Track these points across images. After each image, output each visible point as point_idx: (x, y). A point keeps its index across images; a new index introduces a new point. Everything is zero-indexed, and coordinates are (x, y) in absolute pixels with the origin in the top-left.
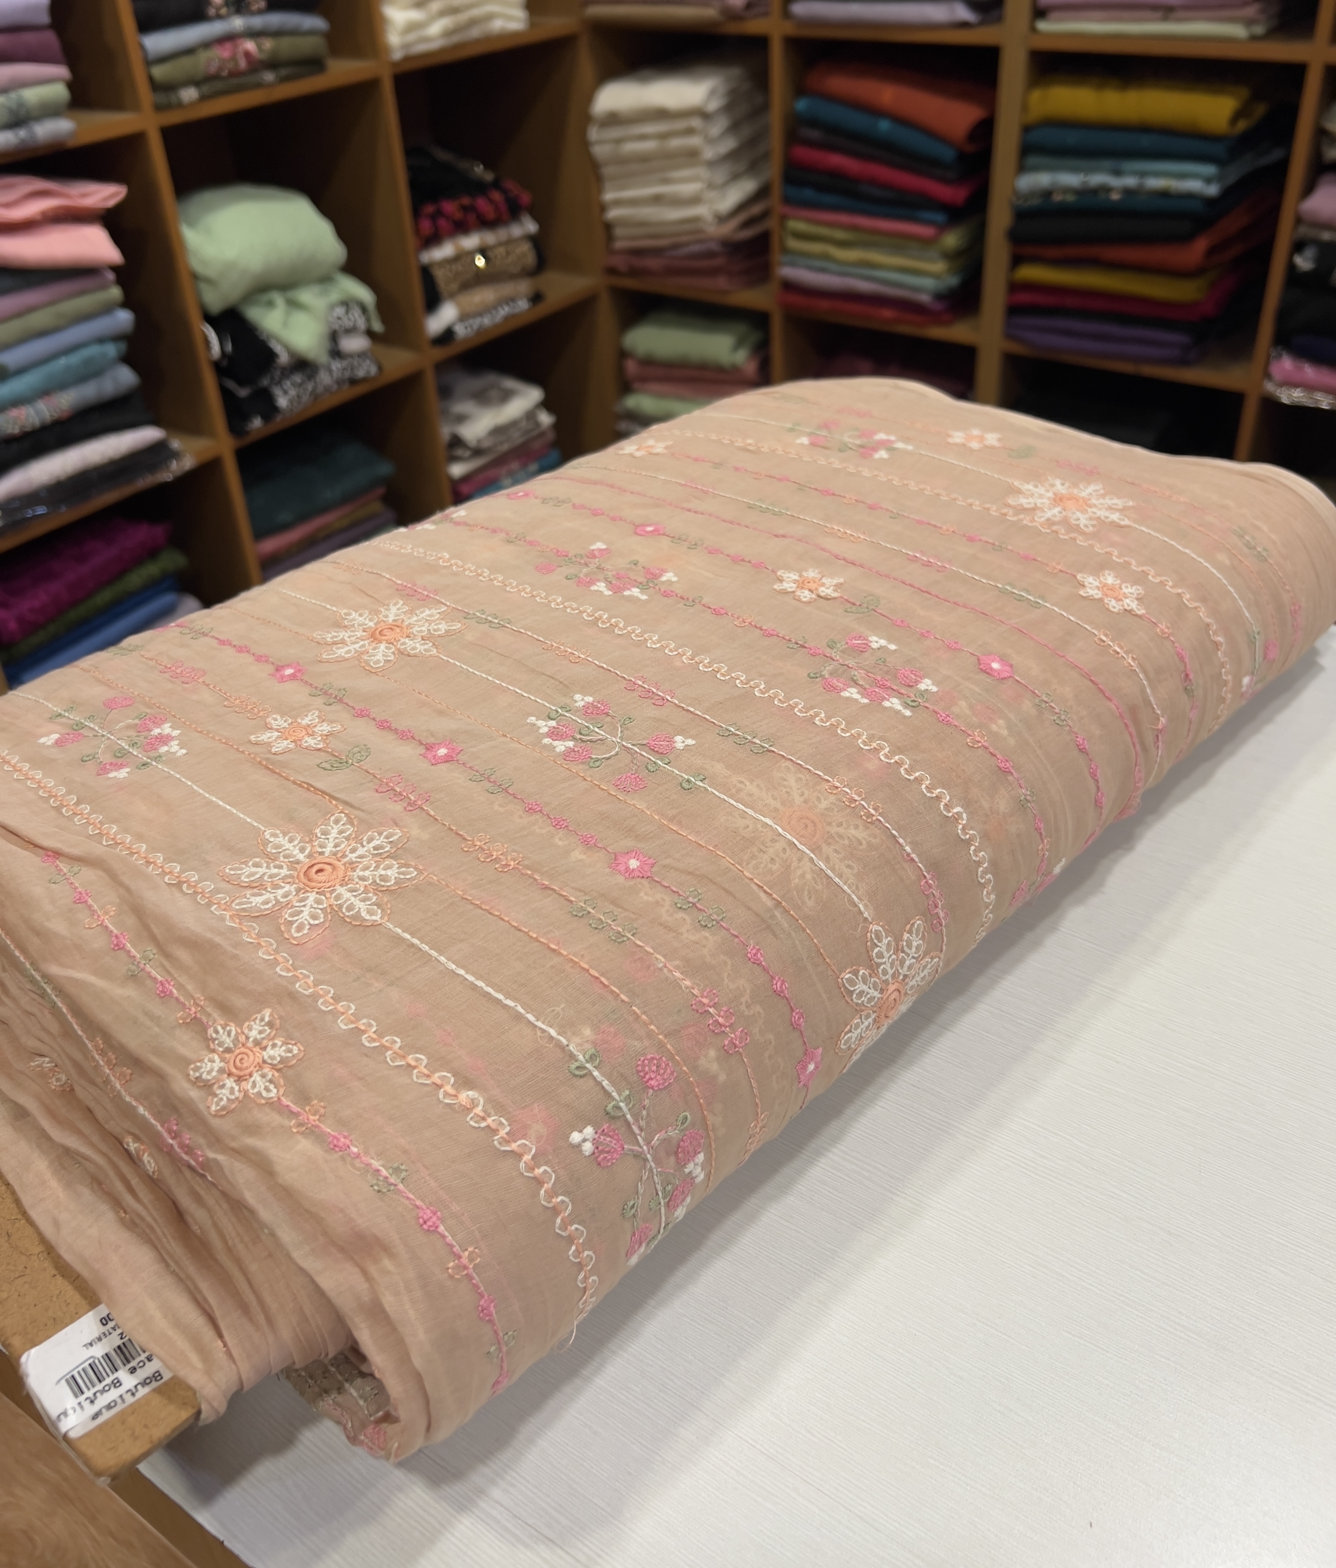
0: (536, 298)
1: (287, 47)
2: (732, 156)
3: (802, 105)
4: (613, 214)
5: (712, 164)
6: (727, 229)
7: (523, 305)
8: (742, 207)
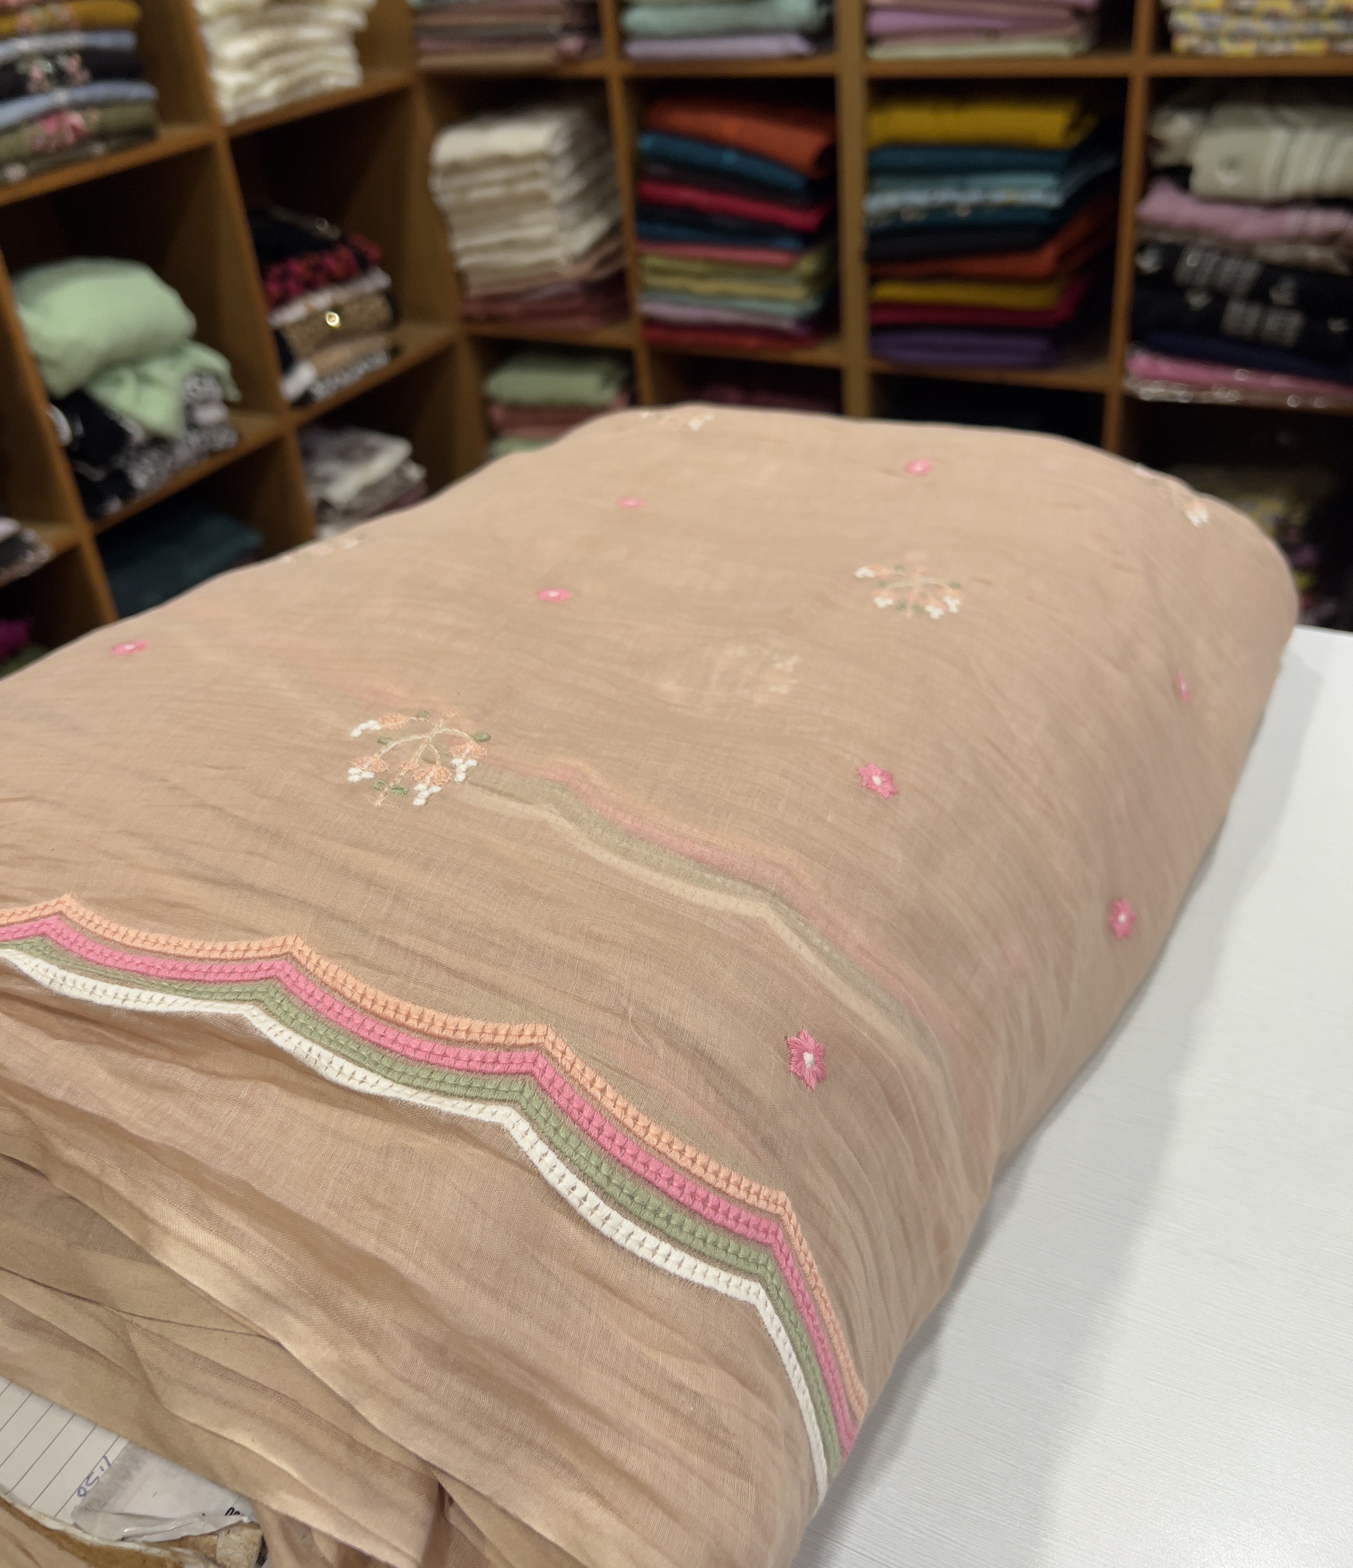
0: (394, 352)
1: (115, 117)
2: (581, 197)
3: (647, 142)
4: (465, 262)
5: (562, 206)
6: (584, 269)
7: (380, 361)
8: (596, 246)
